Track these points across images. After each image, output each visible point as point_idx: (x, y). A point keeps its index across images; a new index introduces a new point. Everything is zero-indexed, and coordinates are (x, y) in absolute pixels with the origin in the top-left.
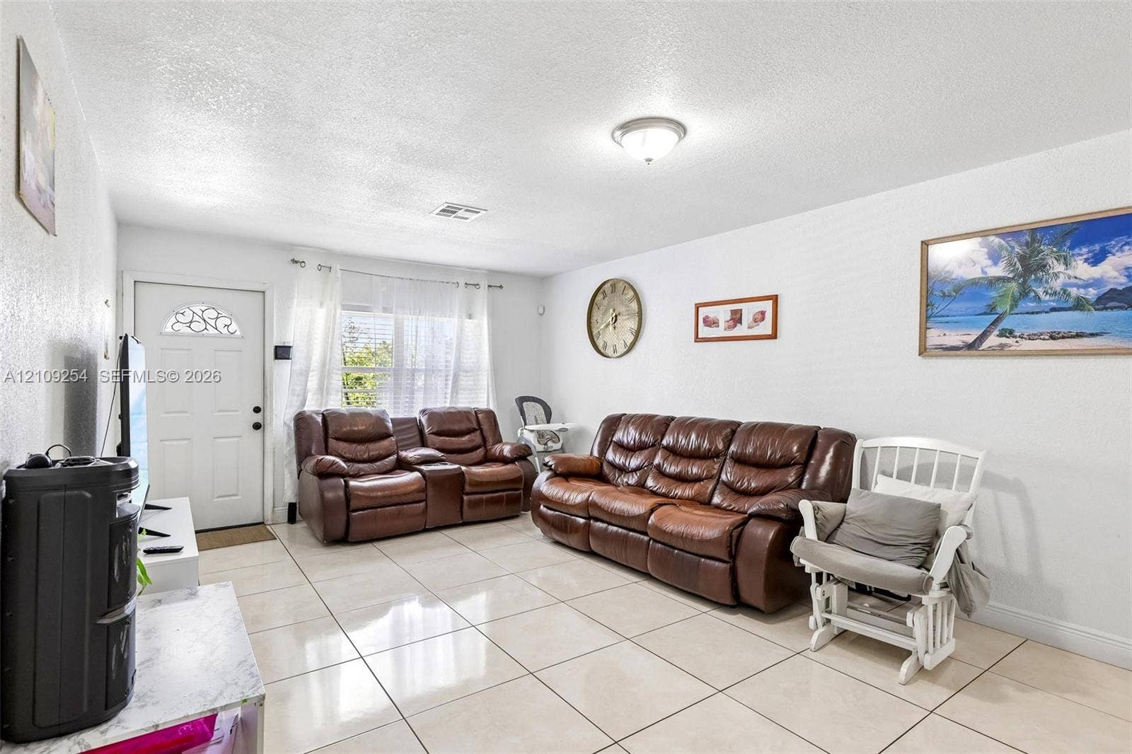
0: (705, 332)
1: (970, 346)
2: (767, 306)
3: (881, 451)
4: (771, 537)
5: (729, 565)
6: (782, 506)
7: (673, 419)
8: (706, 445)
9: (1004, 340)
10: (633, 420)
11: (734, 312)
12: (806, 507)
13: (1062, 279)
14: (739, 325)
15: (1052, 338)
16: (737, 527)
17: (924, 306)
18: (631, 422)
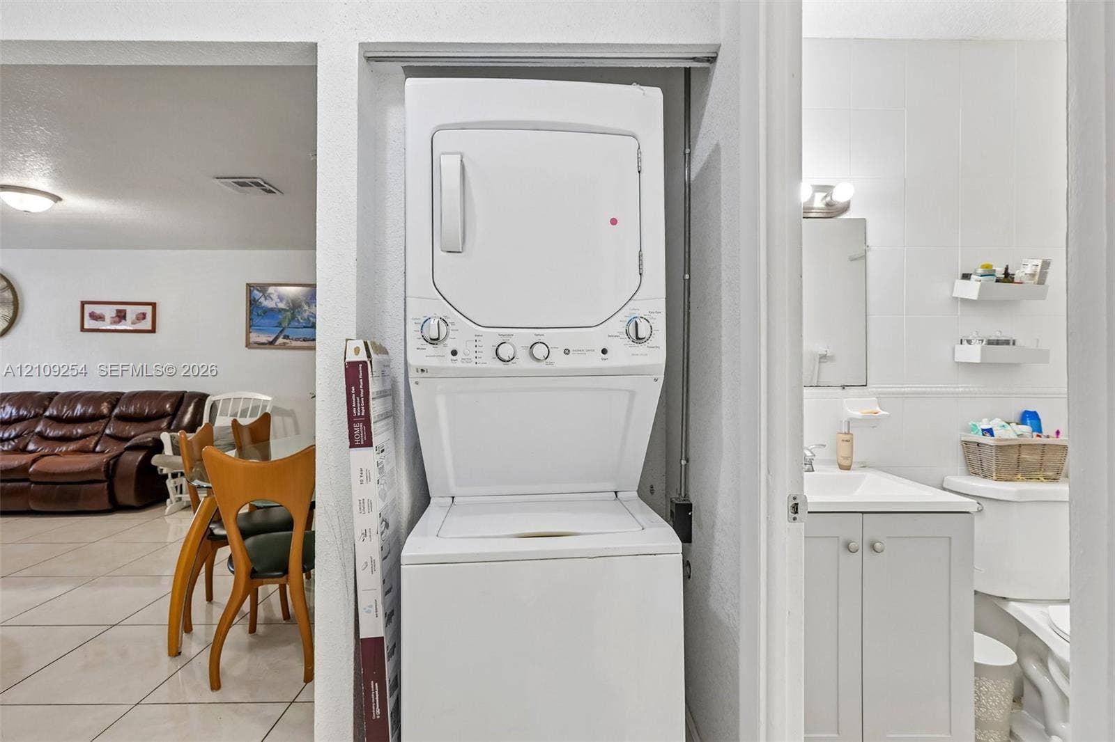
0: (89, 324)
1: (271, 343)
2: (148, 310)
3: (234, 401)
4: (140, 458)
5: (106, 483)
6: (150, 439)
7: (57, 394)
8: (90, 410)
9: (285, 341)
10: (9, 398)
11: (119, 311)
12: (165, 437)
13: (307, 313)
14: (123, 321)
15: (304, 340)
16: (112, 459)
17: (248, 319)
18: (7, 399)
